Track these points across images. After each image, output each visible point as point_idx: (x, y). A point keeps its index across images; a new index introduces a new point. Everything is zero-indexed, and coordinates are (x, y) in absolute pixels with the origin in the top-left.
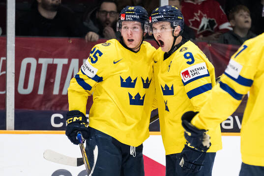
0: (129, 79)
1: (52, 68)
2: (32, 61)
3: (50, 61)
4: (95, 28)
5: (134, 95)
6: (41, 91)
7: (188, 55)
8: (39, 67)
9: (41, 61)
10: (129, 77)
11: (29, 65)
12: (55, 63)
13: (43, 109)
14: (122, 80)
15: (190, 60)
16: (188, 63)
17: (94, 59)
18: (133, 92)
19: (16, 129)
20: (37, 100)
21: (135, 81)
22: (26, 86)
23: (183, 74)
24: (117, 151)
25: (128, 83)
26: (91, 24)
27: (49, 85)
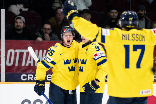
0: (67, 60)
1: (21, 54)
2: (13, 51)
3: (20, 51)
4: (41, 36)
5: (70, 67)
6: (17, 64)
7: (97, 47)
8: (16, 53)
9: (17, 51)
10: (68, 60)
11: (11, 53)
12: (23, 51)
13: (18, 72)
14: (64, 61)
15: (98, 49)
16: (97, 50)
17: (51, 54)
18: (70, 66)
19: (5, 81)
20: (15, 68)
21: (70, 61)
22: (10, 62)
23: (94, 55)
24: (62, 94)
25: (67, 62)
26: (39, 34)
27: (20, 61)
